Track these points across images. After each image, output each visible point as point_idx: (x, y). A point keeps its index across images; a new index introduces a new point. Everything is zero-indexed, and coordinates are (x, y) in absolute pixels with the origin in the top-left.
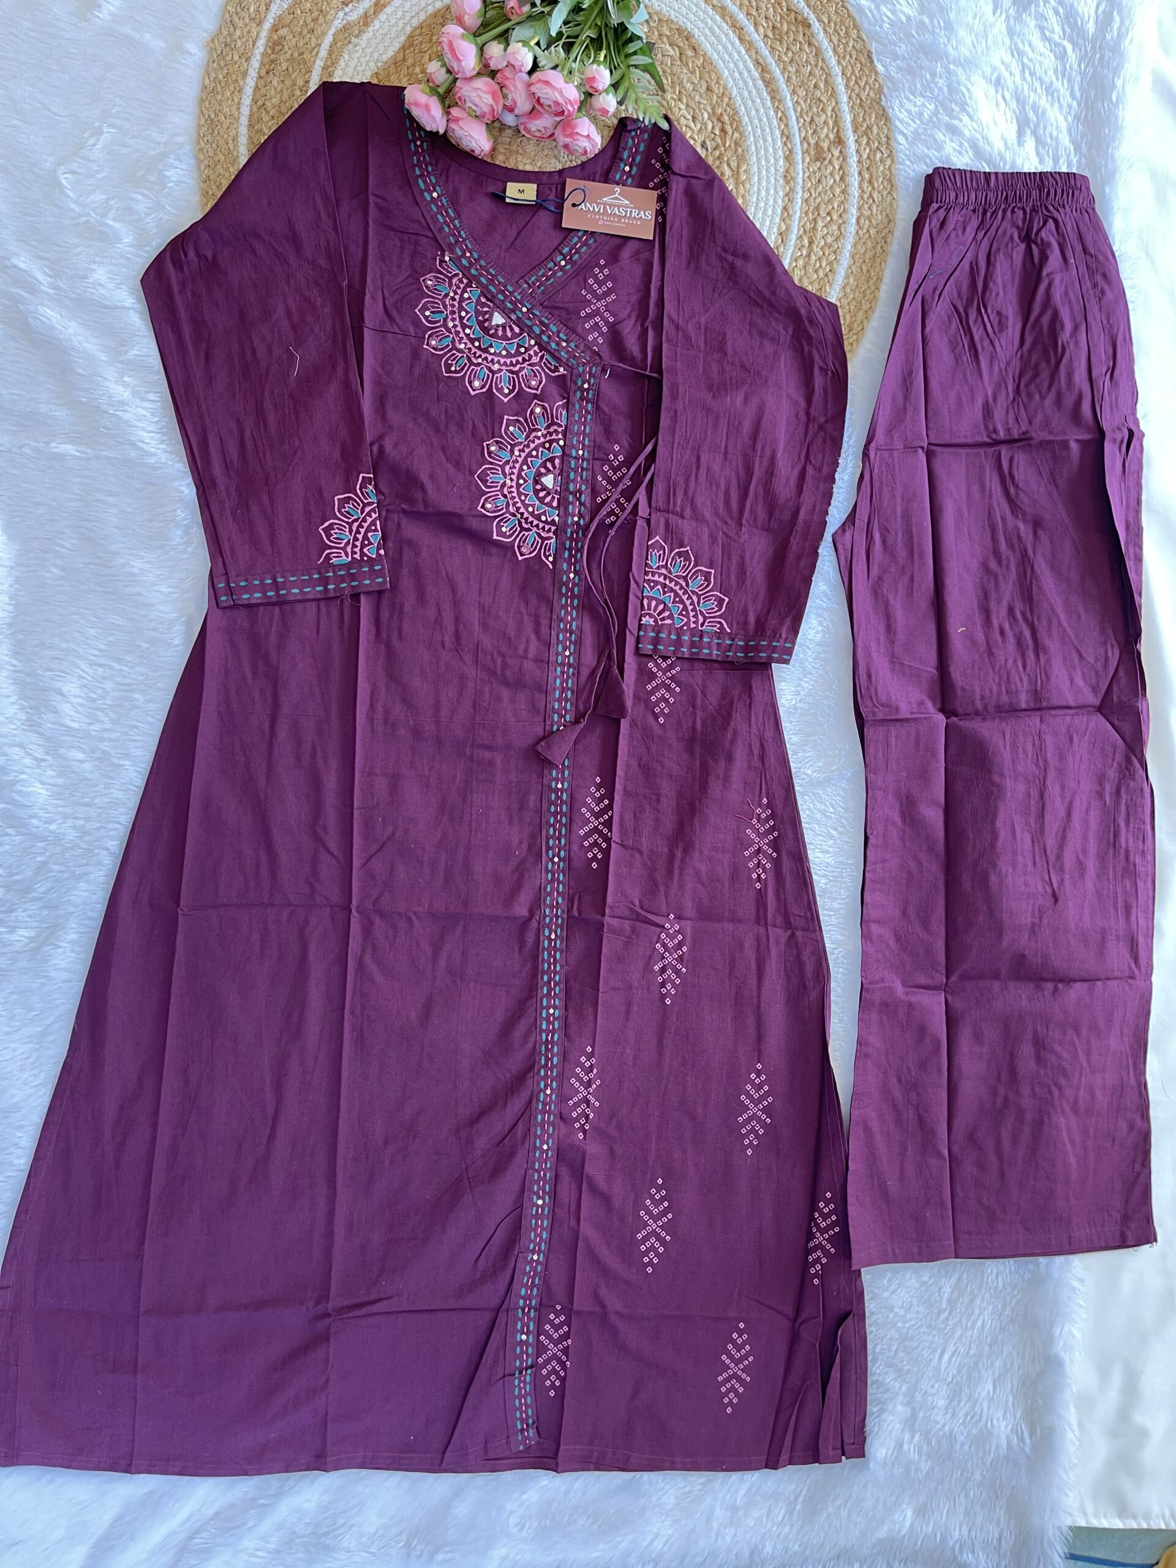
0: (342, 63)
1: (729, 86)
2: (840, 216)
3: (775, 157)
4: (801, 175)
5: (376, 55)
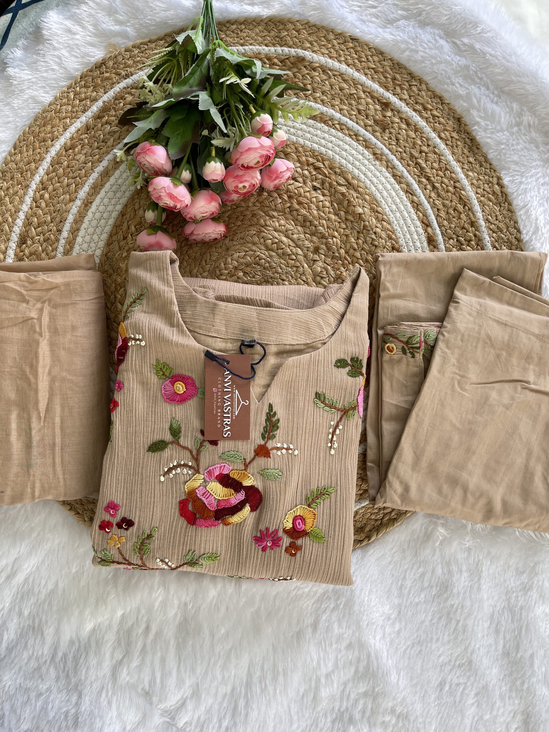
3: (360, 153)
4: (384, 148)
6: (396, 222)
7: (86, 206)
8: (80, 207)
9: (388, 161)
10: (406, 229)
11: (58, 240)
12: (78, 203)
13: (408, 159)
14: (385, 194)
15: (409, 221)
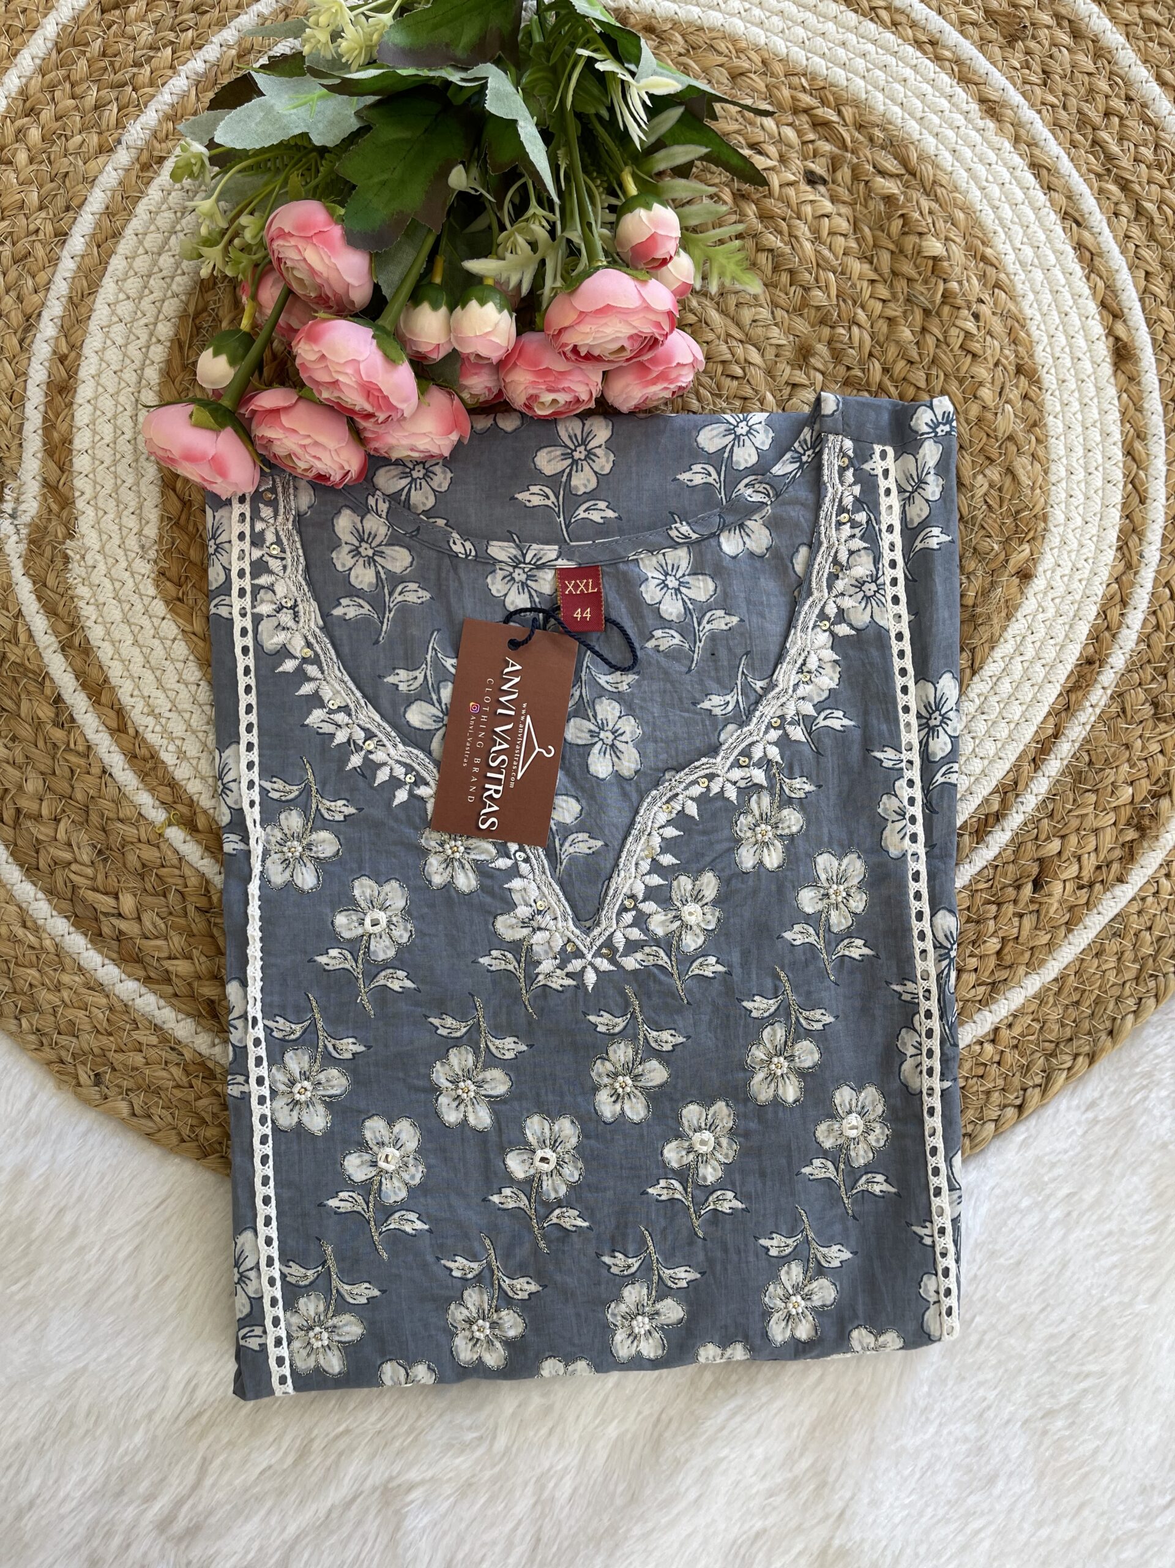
0: (88, 612)
1: (762, 41)
2: (1129, 99)
3: (942, 94)
4: (1010, 87)
5: (132, 543)
6: (1031, 296)
7: (146, 167)
8: (127, 170)
9: (1017, 124)
10: (1058, 321)
11: (54, 261)
12: (123, 157)
13: (1074, 129)
14: (1007, 212)
15: (1068, 296)
